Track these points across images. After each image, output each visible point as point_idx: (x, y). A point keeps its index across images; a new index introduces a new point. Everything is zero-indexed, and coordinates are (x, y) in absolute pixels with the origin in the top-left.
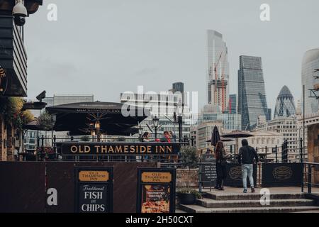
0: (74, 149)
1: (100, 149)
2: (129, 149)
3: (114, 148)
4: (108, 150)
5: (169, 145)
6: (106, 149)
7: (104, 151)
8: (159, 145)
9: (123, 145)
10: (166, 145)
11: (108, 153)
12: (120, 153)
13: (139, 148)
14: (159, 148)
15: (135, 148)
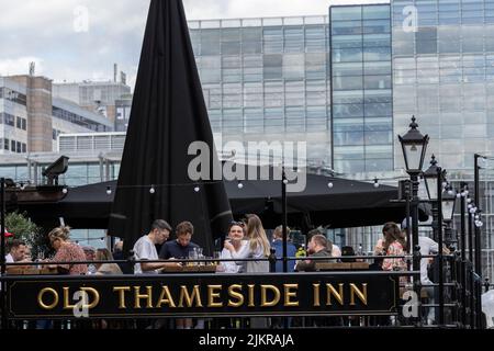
0: (48, 298)
1: (130, 296)
2: (224, 296)
3: (176, 295)
4: (155, 301)
5: (358, 280)
6: (149, 296)
7: (144, 301)
8: (323, 280)
9: (204, 284)
10: (347, 280)
11: (154, 310)
12: (194, 307)
13: (258, 291)
14: (323, 290)
15: (245, 291)
